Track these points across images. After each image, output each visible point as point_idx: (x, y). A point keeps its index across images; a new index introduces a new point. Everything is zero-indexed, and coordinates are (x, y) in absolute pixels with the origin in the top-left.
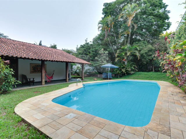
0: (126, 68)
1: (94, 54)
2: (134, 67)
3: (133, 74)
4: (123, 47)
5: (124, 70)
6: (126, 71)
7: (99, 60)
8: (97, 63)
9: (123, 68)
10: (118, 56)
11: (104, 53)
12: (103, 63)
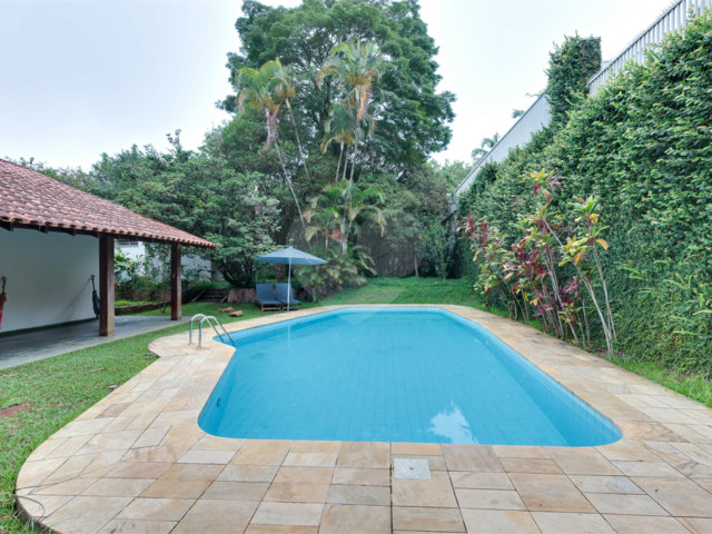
0: (343, 265)
1: (222, 204)
2: (368, 262)
3: (364, 285)
4: (328, 188)
5: (335, 274)
6: (344, 274)
7: (243, 229)
8: (235, 245)
9: (333, 263)
10: (314, 221)
11: (264, 204)
12: (261, 246)
